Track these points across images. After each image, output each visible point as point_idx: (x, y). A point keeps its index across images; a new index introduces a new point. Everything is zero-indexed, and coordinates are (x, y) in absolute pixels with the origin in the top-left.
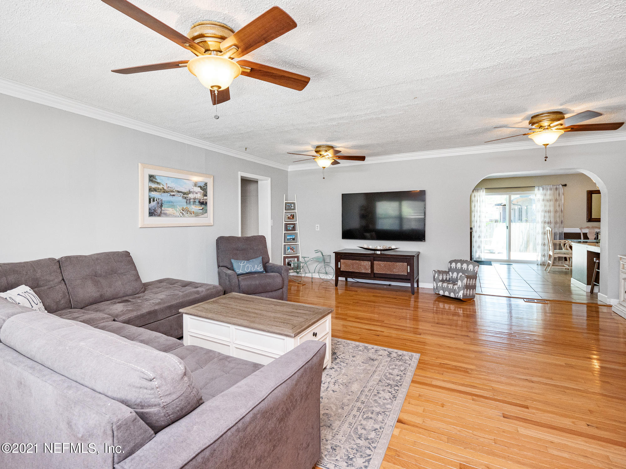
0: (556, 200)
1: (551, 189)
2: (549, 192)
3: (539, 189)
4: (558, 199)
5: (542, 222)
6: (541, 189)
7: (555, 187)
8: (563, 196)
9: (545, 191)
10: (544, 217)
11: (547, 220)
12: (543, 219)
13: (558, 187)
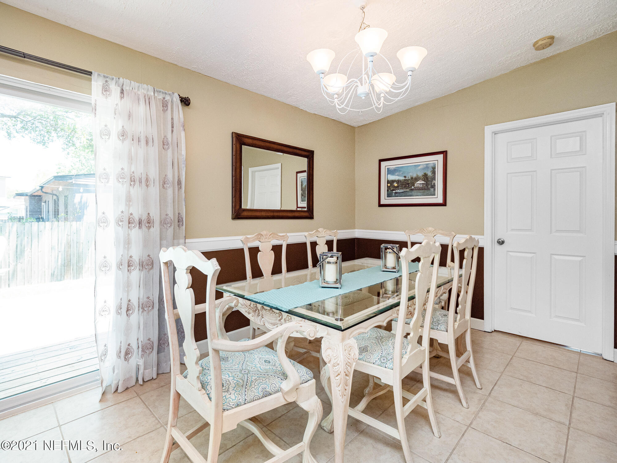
0: (164, 144)
1: (148, 100)
2: (141, 110)
3: (106, 89)
4: (170, 140)
5: (119, 221)
6: (115, 89)
7: (161, 97)
8: (183, 134)
9: (127, 103)
10: (129, 200)
11: (137, 212)
12: (122, 207)
13: (168, 98)
